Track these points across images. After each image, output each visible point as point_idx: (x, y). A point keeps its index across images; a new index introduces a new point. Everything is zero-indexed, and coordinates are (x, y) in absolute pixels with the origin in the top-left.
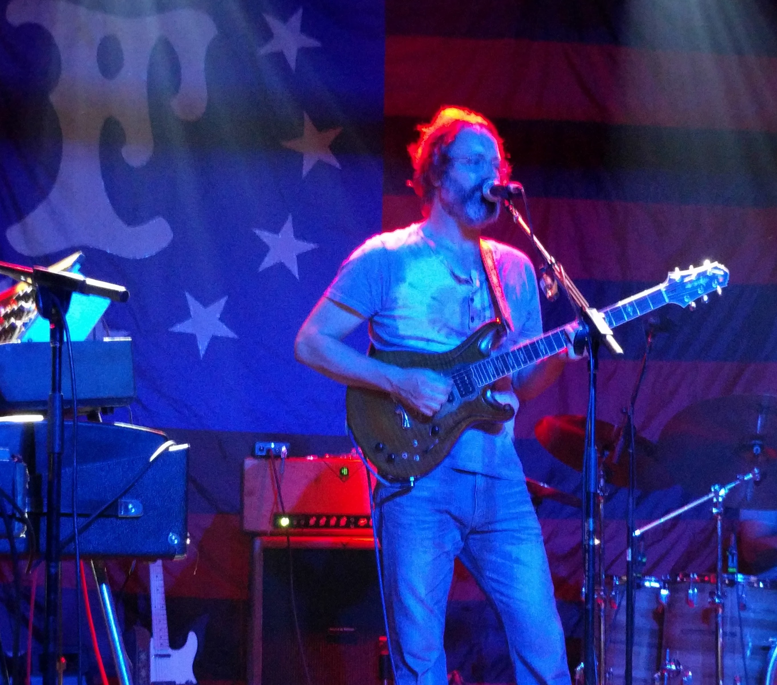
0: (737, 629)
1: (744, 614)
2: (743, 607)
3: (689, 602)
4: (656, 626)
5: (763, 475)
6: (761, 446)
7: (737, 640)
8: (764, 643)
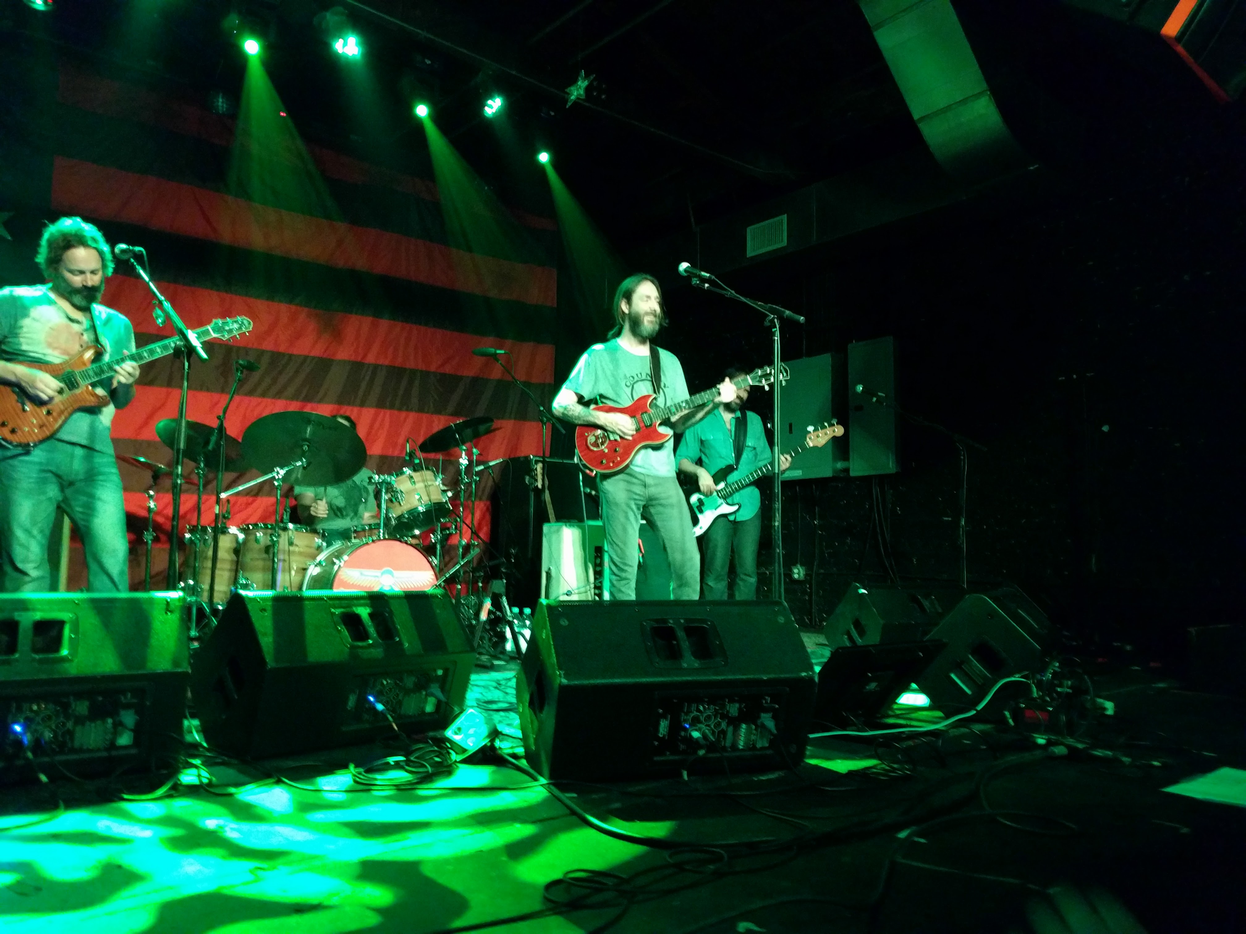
0: (287, 557)
1: (291, 548)
2: (291, 543)
3: (257, 540)
4: (235, 558)
5: (309, 464)
6: (308, 446)
7: (287, 564)
8: (304, 567)
